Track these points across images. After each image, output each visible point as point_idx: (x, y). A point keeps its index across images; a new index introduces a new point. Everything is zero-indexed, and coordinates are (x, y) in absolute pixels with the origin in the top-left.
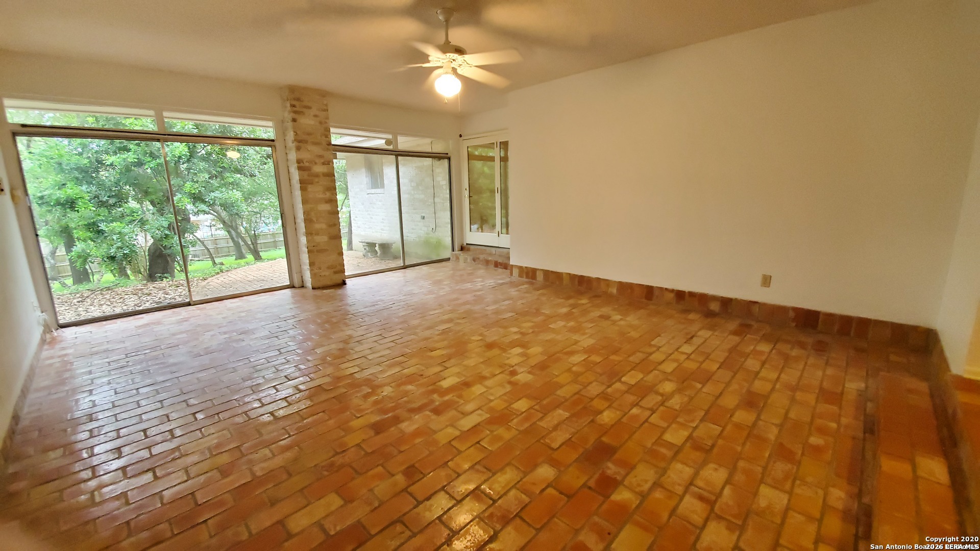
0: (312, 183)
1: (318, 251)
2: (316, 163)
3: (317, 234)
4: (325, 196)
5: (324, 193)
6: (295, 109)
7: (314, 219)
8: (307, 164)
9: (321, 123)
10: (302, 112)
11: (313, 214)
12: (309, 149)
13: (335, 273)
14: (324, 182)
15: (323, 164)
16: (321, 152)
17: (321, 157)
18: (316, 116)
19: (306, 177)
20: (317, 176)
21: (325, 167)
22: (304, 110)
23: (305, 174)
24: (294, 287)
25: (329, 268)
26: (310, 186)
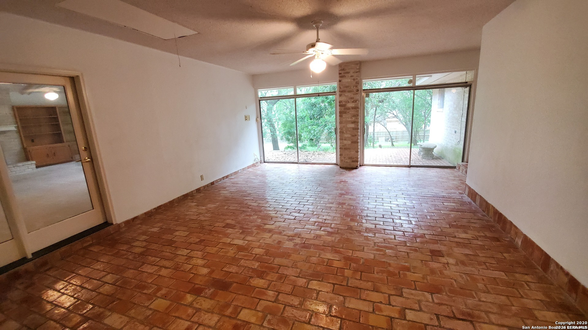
0: (345, 113)
1: (345, 149)
2: (349, 102)
3: (345, 140)
4: (352, 120)
5: (351, 118)
6: (341, 75)
7: (345, 132)
8: (344, 103)
9: (354, 80)
10: (344, 76)
11: (344, 129)
12: (346, 95)
13: (353, 161)
14: (352, 112)
15: (353, 102)
16: (352, 96)
17: (352, 98)
18: (352, 76)
19: (343, 110)
20: (349, 109)
21: (354, 103)
22: (346, 75)
23: (343, 108)
24: (337, 165)
25: (349, 158)
26: (344, 114)
